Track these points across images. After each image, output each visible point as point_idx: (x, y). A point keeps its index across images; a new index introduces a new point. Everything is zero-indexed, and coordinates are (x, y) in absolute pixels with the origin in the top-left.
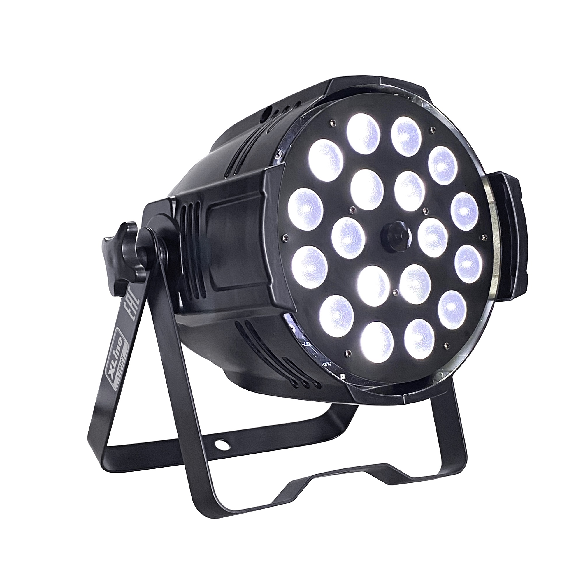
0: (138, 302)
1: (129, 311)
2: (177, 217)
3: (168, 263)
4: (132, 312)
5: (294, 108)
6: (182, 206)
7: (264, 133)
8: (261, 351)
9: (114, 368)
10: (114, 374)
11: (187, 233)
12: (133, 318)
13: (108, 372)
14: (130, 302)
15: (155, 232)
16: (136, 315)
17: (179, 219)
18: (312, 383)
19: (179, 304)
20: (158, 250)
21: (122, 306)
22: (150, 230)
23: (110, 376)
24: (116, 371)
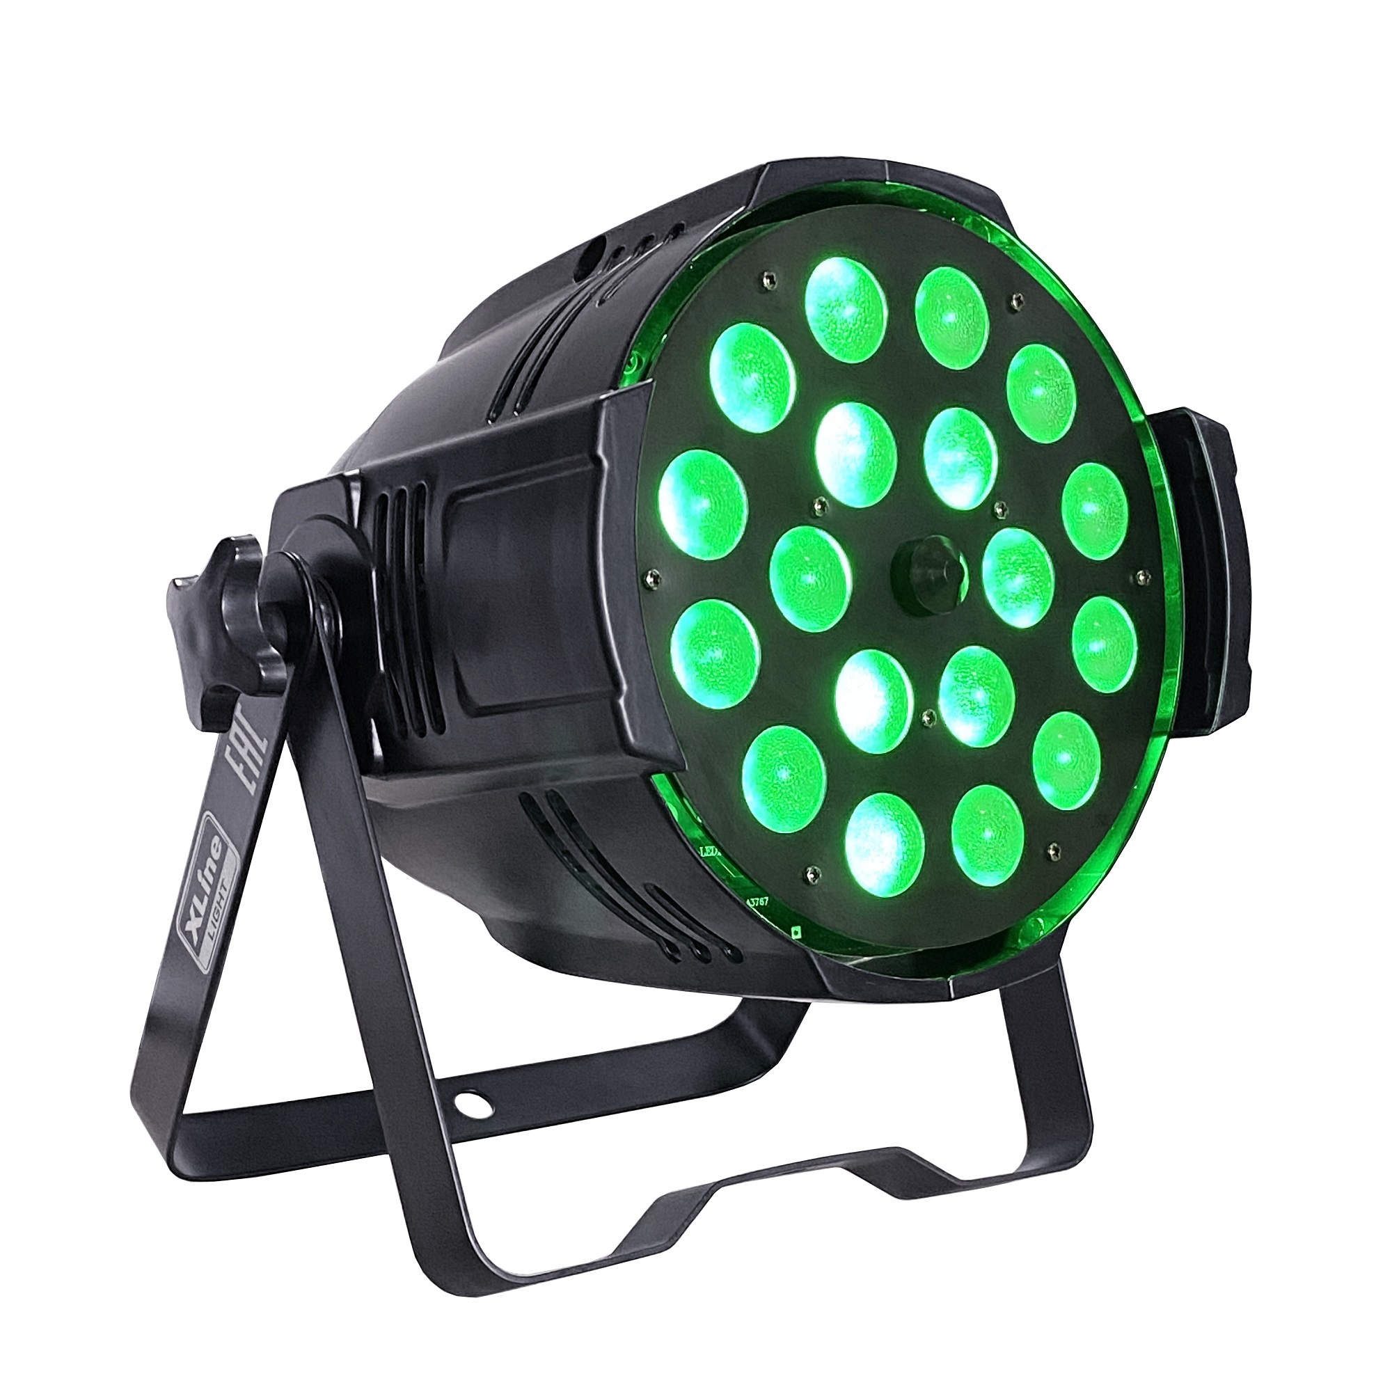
0: (263, 746)
1: (239, 770)
2: (362, 525)
3: (341, 643)
4: (247, 771)
5: (665, 241)
6: (377, 496)
7: (589, 305)
8: (588, 868)
9: (200, 916)
10: (201, 931)
11: (391, 567)
12: (252, 788)
13: (183, 926)
14: (243, 745)
15: (305, 563)
16: (259, 778)
17: (369, 530)
18: (717, 948)
19: (372, 751)
20: (317, 611)
21: (220, 754)
22: (294, 557)
23: (188, 935)
24: (205, 924)
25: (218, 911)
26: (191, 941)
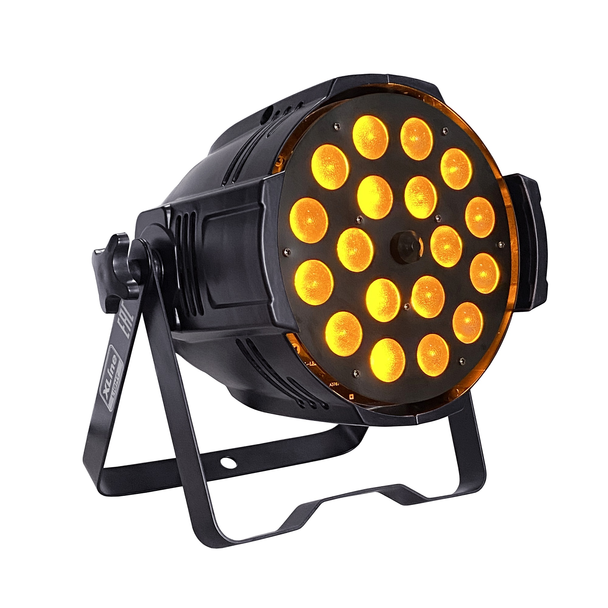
0: (132, 318)
1: (123, 328)
2: (171, 228)
3: (163, 277)
4: (126, 329)
5: (295, 110)
6: (177, 216)
7: (263, 137)
8: (264, 370)
9: (109, 388)
10: (109, 394)
11: (182, 245)
12: (128, 336)
13: (102, 392)
15: (148, 244)
16: (131, 332)
17: (174, 229)
18: (318, 403)
19: (176, 320)
20: (153, 263)
21: (115, 322)
22: (144, 241)
23: (104, 395)
24: (110, 391)
25: (115, 386)
26: (105, 398)
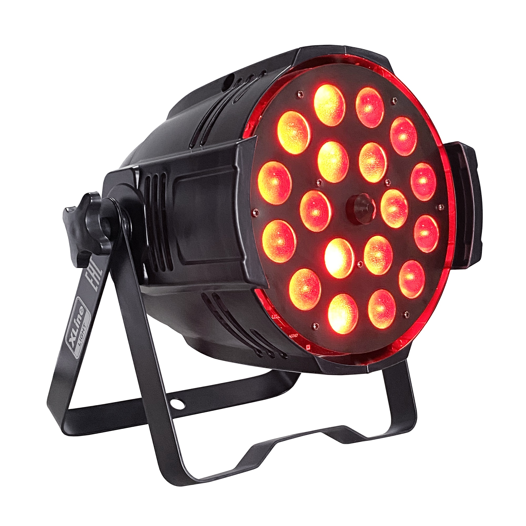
0: (101, 273)
1: (91, 281)
2: (140, 187)
3: (131, 233)
4: (94, 282)
5: (259, 77)
7: (229, 103)
9: (75, 337)
10: (75, 342)
11: (152, 204)
12: (96, 289)
13: (68, 340)
14: (92, 272)
16: (99, 285)
17: (143, 189)
18: (277, 353)
19: (144, 275)
20: (122, 222)
21: (83, 275)
22: (113, 200)
23: (70, 343)
24: (77, 339)
25: (82, 335)
26: (72, 347)
